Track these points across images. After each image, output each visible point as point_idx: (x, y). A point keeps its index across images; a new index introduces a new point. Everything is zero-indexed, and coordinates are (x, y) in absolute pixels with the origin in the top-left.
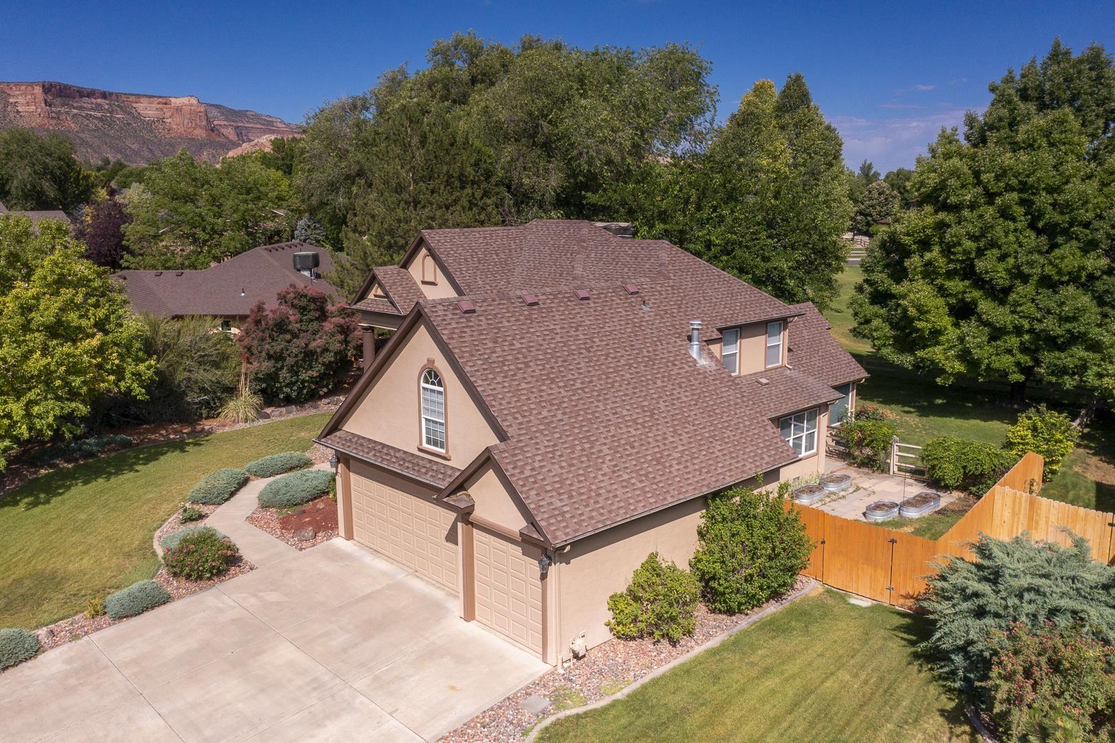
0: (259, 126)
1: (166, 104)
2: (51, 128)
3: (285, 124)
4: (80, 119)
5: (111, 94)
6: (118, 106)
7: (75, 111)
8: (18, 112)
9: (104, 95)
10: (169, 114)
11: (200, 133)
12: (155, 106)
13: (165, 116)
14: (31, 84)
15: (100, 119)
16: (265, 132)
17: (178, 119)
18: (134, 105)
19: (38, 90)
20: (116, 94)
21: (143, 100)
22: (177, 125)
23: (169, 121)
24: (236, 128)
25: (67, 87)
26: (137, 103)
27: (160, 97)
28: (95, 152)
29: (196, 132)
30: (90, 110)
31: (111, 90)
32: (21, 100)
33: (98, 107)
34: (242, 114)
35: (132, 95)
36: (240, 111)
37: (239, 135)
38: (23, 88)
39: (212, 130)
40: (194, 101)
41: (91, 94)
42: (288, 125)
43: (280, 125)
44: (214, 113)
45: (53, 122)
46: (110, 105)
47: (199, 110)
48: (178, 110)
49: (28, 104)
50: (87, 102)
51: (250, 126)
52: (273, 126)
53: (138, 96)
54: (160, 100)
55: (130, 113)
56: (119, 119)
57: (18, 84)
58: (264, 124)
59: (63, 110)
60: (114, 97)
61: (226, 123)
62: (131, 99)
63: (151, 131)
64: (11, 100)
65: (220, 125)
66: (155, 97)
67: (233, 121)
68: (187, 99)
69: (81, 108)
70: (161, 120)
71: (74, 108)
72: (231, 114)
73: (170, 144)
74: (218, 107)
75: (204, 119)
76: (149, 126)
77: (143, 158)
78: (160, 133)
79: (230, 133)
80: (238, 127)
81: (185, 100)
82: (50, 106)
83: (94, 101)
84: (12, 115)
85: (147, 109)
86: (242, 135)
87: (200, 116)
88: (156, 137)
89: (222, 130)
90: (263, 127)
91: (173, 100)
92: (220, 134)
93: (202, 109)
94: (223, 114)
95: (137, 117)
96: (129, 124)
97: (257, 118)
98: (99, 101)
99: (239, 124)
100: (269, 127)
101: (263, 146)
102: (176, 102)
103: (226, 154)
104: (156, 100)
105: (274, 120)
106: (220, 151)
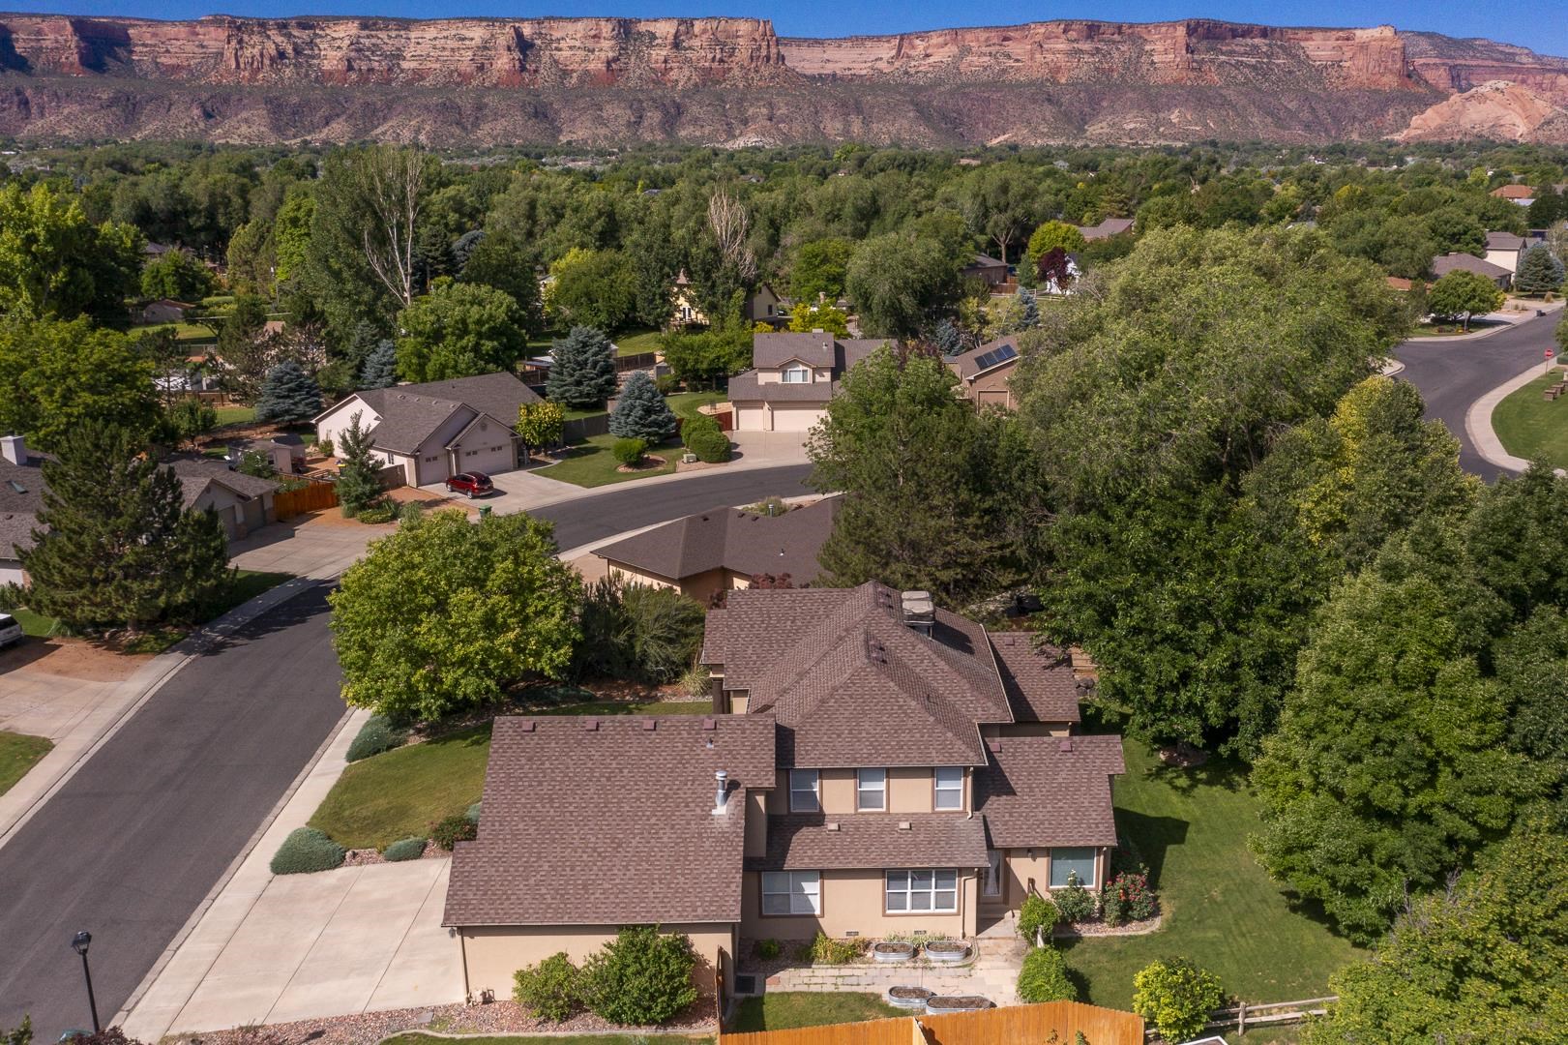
0: (1489, 63)
1: (1348, 39)
2: (1189, 83)
3: (1534, 57)
4: (1228, 67)
5: (1274, 30)
6: (1280, 47)
7: (1223, 58)
8: (1153, 63)
9: (1264, 33)
10: (1350, 54)
11: (1390, 82)
12: (1333, 43)
13: (1345, 58)
14: (1174, 24)
15: (1254, 67)
16: (1496, 73)
17: (1360, 61)
18: (1302, 44)
19: (1181, 31)
20: (1281, 30)
21: (1318, 36)
22: (1358, 69)
23: (1347, 64)
24: (1452, 68)
25: (1217, 25)
26: (1307, 40)
27: (1341, 29)
28: (1238, 115)
29: (1385, 79)
30: (1242, 55)
31: (1275, 24)
32: (1159, 47)
33: (1254, 50)
34: (1465, 45)
35: (1303, 29)
36: (1464, 40)
37: (1452, 80)
38: (1164, 29)
39: (1409, 76)
40: (1388, 33)
41: (1247, 32)
42: (1538, 59)
43: (1524, 59)
44: (1424, 44)
45: (1192, 75)
46: (1270, 46)
47: (1393, 46)
48: (1364, 47)
49: (1166, 52)
50: (1240, 44)
51: (1474, 63)
52: (1510, 62)
53: (1311, 30)
54: (1341, 34)
55: (1294, 56)
56: (1278, 65)
57: (1158, 26)
58: (1498, 60)
59: (1207, 57)
60: (1277, 35)
61: (1438, 61)
62: (1299, 36)
63: (1320, 81)
64: (1148, 48)
65: (1426, 66)
66: (1333, 29)
67: (1450, 57)
68: (1379, 29)
69: (1231, 53)
70: (1337, 64)
71: (1223, 54)
72: (1447, 45)
73: (1342, 100)
74: (1429, 35)
75: (1399, 58)
76: (1319, 73)
77: (1300, 121)
78: (1332, 84)
79: (1439, 77)
80: (1455, 66)
81: (1375, 32)
82: (1192, 52)
83: (1249, 41)
84: (1145, 67)
85: (1319, 49)
86: (1460, 80)
87: (1394, 56)
88: (1325, 89)
89: (1430, 76)
90: (1495, 64)
91: (1358, 33)
92: (1421, 80)
93: (1399, 45)
94: (1435, 46)
95: (1304, 61)
96: (1290, 72)
97: (1490, 47)
98: (1257, 41)
99: (1458, 62)
100: (1505, 63)
101: (1483, 98)
102: (1361, 35)
103: (1422, 113)
104: (1335, 34)
105: (1518, 51)
106: (1415, 108)
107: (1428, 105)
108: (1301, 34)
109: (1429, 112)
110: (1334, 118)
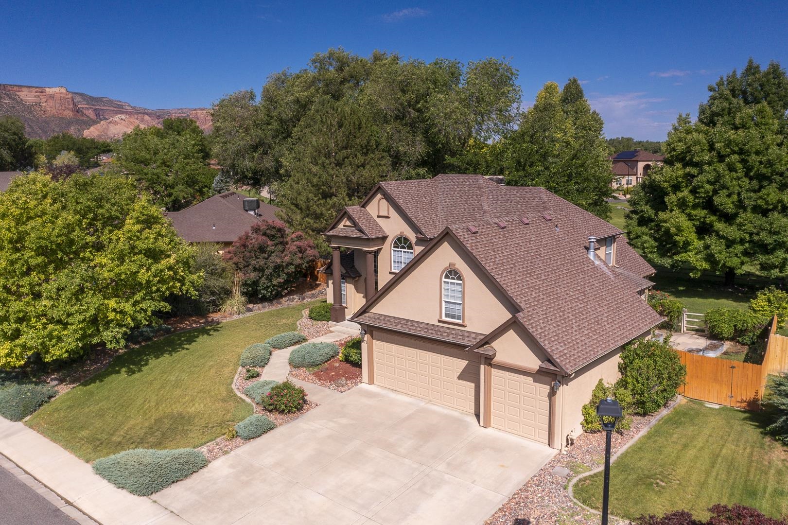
0: (112, 109)
1: (42, 92)
3: (131, 107)
6: (5, 94)
10: (45, 100)
11: (68, 114)
12: (34, 94)
13: (42, 101)
16: (116, 113)
17: (51, 103)
18: (17, 93)
20: (4, 85)
21: (24, 89)
22: (50, 108)
23: (44, 105)
26: (19, 91)
27: (37, 87)
29: (65, 113)
34: (99, 100)
35: (16, 86)
36: (97, 98)
37: (97, 115)
39: (78, 112)
40: (63, 90)
42: (134, 108)
43: (128, 108)
44: (78, 99)
47: (67, 97)
48: (52, 97)
51: (105, 108)
52: (123, 109)
53: (21, 86)
54: (38, 89)
55: (14, 99)
56: (6, 103)
58: (115, 107)
61: (87, 106)
63: (31, 112)
65: (83, 108)
66: (34, 87)
67: (93, 105)
70: (38, 104)
72: (90, 100)
73: (45, 122)
74: (81, 94)
75: (71, 103)
76: (29, 108)
78: (38, 114)
79: (91, 114)
80: (96, 109)
81: (57, 90)
85: (27, 96)
86: (100, 116)
87: (68, 101)
88: (34, 116)
89: (85, 112)
90: (115, 109)
91: (47, 90)
92: (83, 114)
93: (70, 96)
94: (84, 100)
95: (20, 102)
96: (14, 107)
97: (110, 102)
99: (97, 107)
100: (119, 109)
101: (116, 123)
102: (49, 91)
103: (88, 129)
104: (34, 90)
105: (123, 104)
106: (84, 127)
107: (90, 126)
108: (15, 88)
109: (92, 129)
110: (43, 131)
